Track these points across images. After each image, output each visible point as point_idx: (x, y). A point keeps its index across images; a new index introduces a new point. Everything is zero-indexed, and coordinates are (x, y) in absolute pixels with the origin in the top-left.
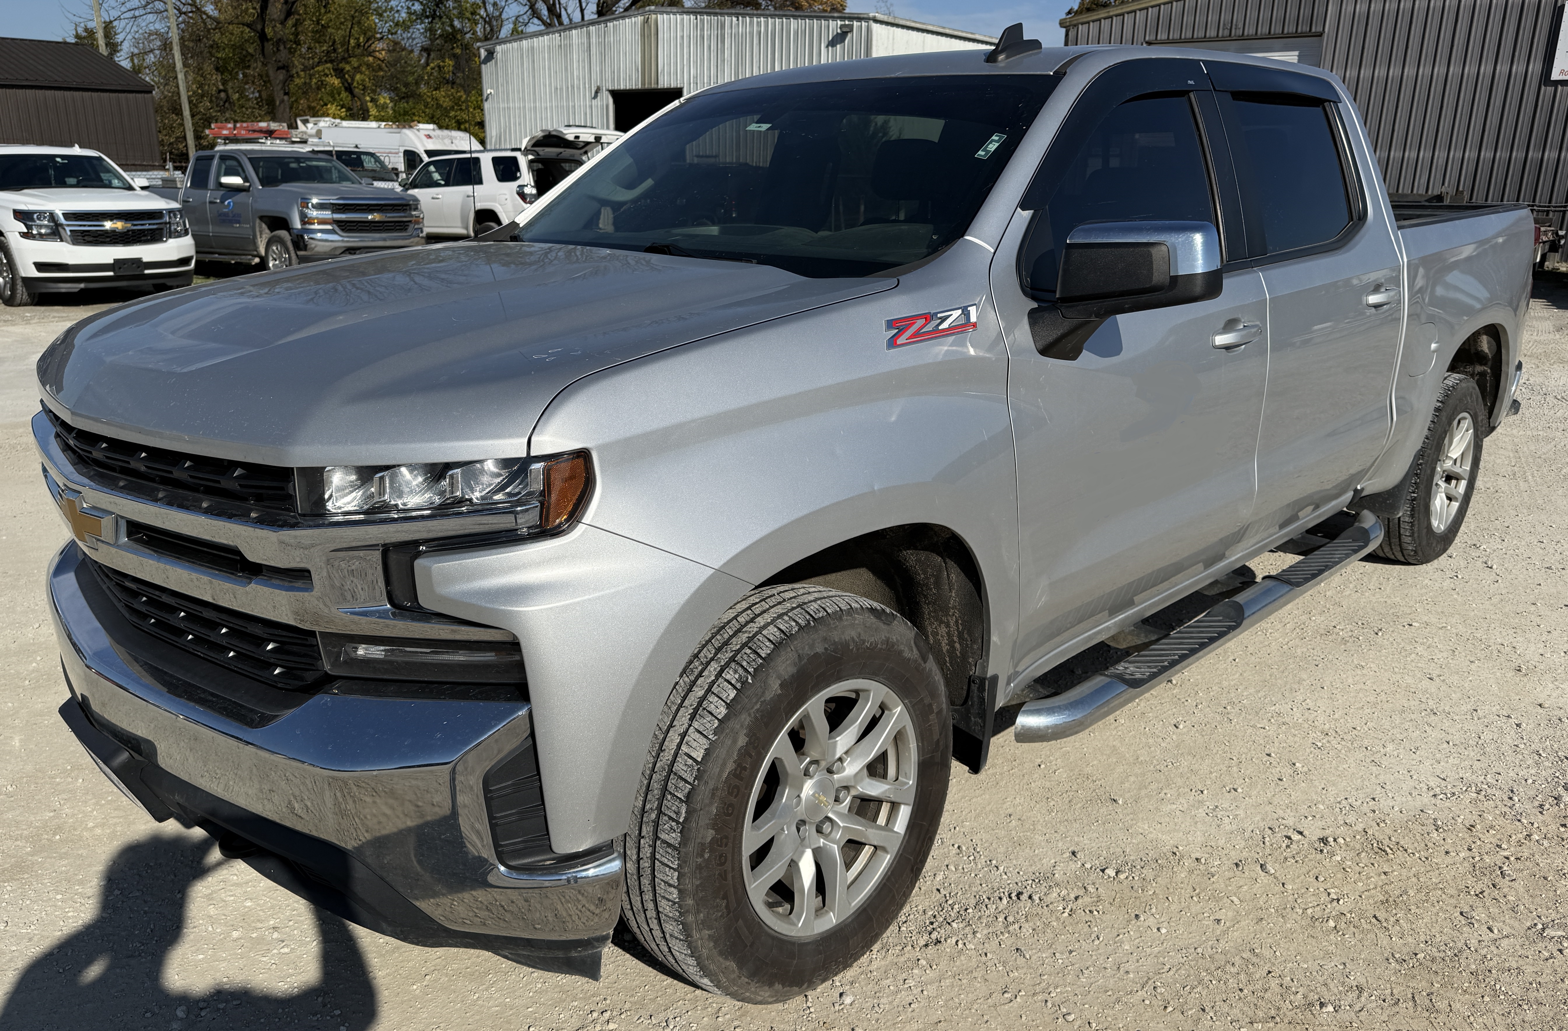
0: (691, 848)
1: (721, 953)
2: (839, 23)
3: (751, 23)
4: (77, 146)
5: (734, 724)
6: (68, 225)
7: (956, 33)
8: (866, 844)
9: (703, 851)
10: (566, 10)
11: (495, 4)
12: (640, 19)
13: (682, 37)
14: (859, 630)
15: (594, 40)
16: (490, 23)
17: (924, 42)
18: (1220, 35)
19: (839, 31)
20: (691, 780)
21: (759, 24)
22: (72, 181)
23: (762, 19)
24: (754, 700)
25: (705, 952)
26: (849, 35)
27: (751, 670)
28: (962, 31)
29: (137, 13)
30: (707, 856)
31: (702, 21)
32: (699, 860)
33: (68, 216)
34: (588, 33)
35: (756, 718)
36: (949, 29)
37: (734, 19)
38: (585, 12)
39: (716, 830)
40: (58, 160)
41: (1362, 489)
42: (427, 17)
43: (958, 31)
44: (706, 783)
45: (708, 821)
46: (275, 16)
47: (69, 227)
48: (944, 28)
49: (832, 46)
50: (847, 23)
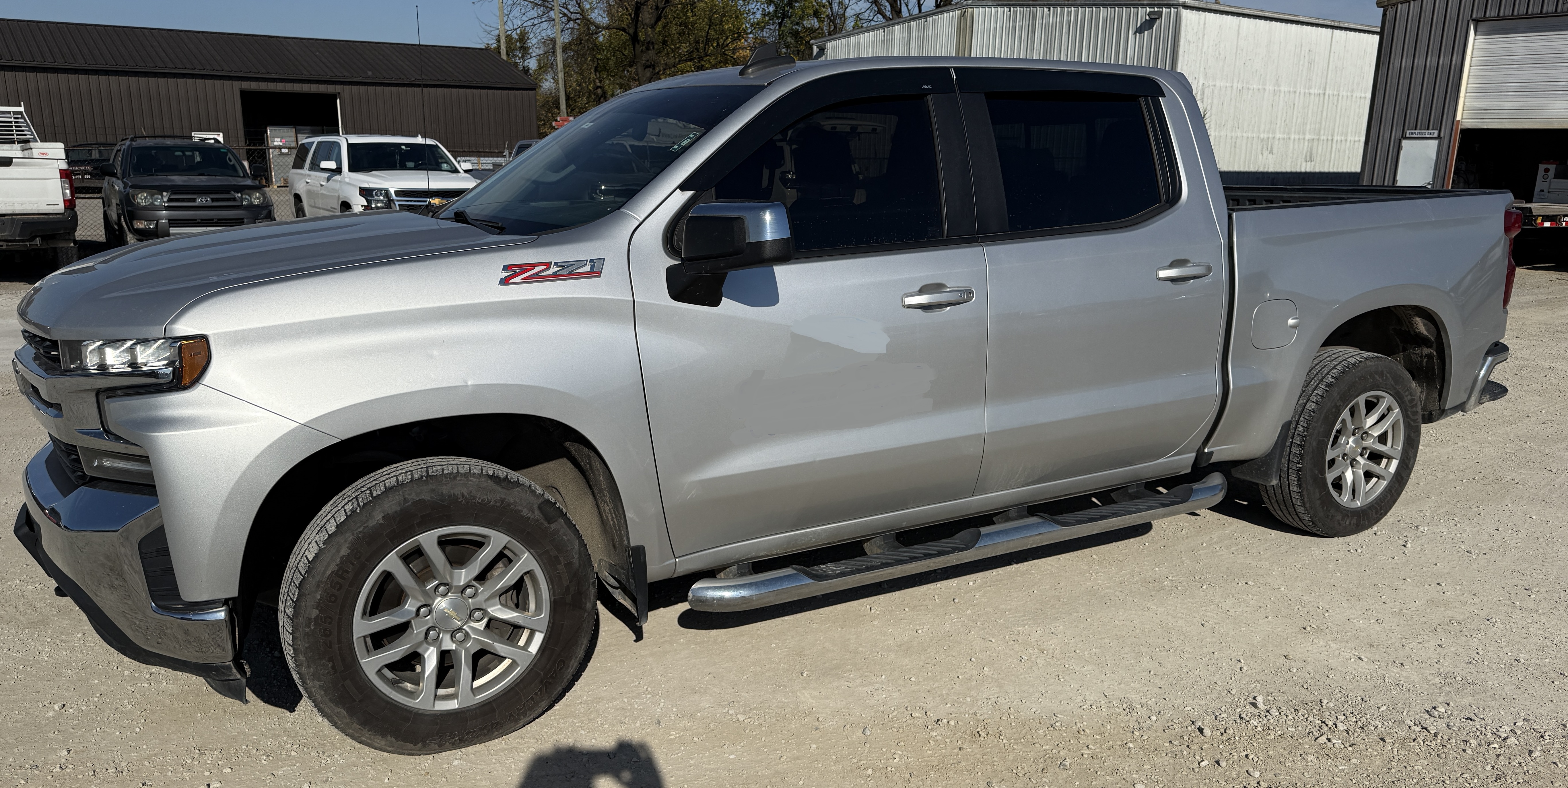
0: (301, 620)
1: (331, 701)
2: (1148, 10)
3: (1062, 14)
4: (419, 136)
5: (340, 539)
6: (398, 201)
7: (1276, 16)
8: (505, 658)
9: (310, 623)
10: (907, 6)
11: (840, 3)
12: (958, 12)
13: (996, 29)
14: (470, 489)
15: (914, 34)
16: (833, 21)
17: (1239, 26)
18: (1559, 10)
19: (1148, 18)
20: (303, 573)
21: (1069, 13)
22: (411, 164)
23: (1073, 9)
24: (359, 525)
25: (318, 697)
26: (1158, 21)
27: (361, 504)
28: (1284, 14)
29: (536, 22)
30: (312, 627)
31: (1015, 13)
32: (307, 630)
33: (400, 193)
34: (909, 28)
35: (358, 537)
36: (1269, 12)
37: (1046, 10)
38: (923, 7)
39: (320, 611)
40: (403, 147)
41: (1211, 453)
42: (778, 18)
43: (1277, 13)
44: (314, 576)
45: (313, 603)
46: (647, 21)
47: (398, 202)
48: (1263, 11)
49: (1140, 33)
50: (1156, 9)
